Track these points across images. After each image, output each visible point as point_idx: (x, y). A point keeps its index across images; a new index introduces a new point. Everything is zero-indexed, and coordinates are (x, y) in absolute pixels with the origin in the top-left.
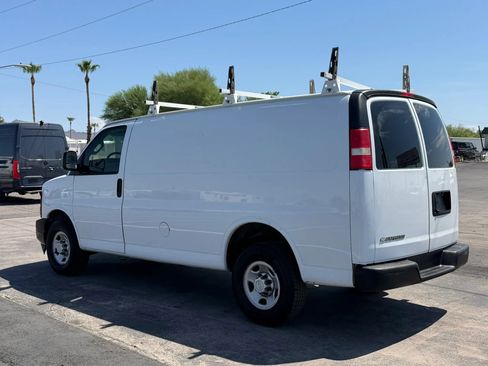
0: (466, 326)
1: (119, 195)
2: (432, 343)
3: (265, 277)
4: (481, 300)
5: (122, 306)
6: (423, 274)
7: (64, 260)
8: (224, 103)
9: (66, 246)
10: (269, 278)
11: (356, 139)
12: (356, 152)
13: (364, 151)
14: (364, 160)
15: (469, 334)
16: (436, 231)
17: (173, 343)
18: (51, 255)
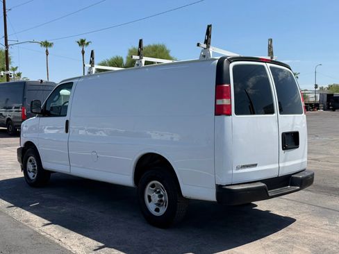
0: (306, 232)
1: (67, 131)
2: (276, 244)
3: (159, 192)
4: (325, 212)
5: (63, 210)
6: (271, 193)
7: (34, 176)
8: (136, 66)
9: (35, 166)
10: (162, 193)
11: (220, 93)
12: (219, 102)
13: (226, 102)
14: (225, 108)
15: (306, 238)
16: (285, 161)
17: (87, 238)
18: (26, 173)
